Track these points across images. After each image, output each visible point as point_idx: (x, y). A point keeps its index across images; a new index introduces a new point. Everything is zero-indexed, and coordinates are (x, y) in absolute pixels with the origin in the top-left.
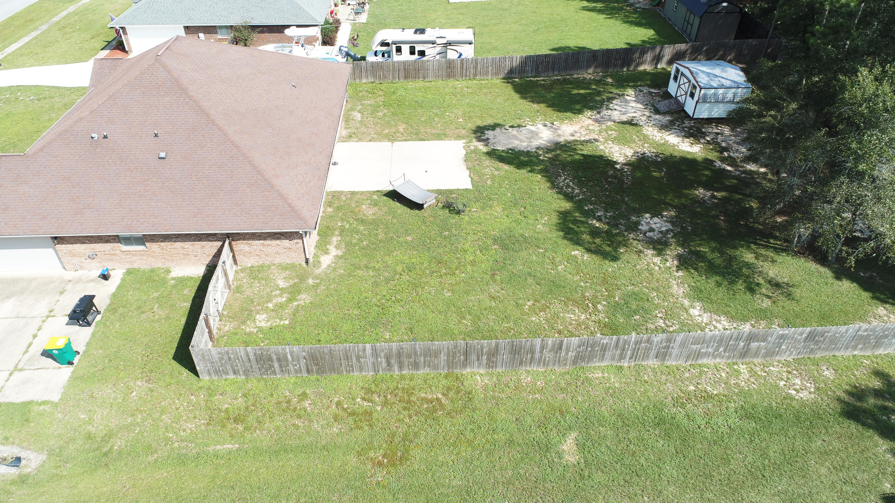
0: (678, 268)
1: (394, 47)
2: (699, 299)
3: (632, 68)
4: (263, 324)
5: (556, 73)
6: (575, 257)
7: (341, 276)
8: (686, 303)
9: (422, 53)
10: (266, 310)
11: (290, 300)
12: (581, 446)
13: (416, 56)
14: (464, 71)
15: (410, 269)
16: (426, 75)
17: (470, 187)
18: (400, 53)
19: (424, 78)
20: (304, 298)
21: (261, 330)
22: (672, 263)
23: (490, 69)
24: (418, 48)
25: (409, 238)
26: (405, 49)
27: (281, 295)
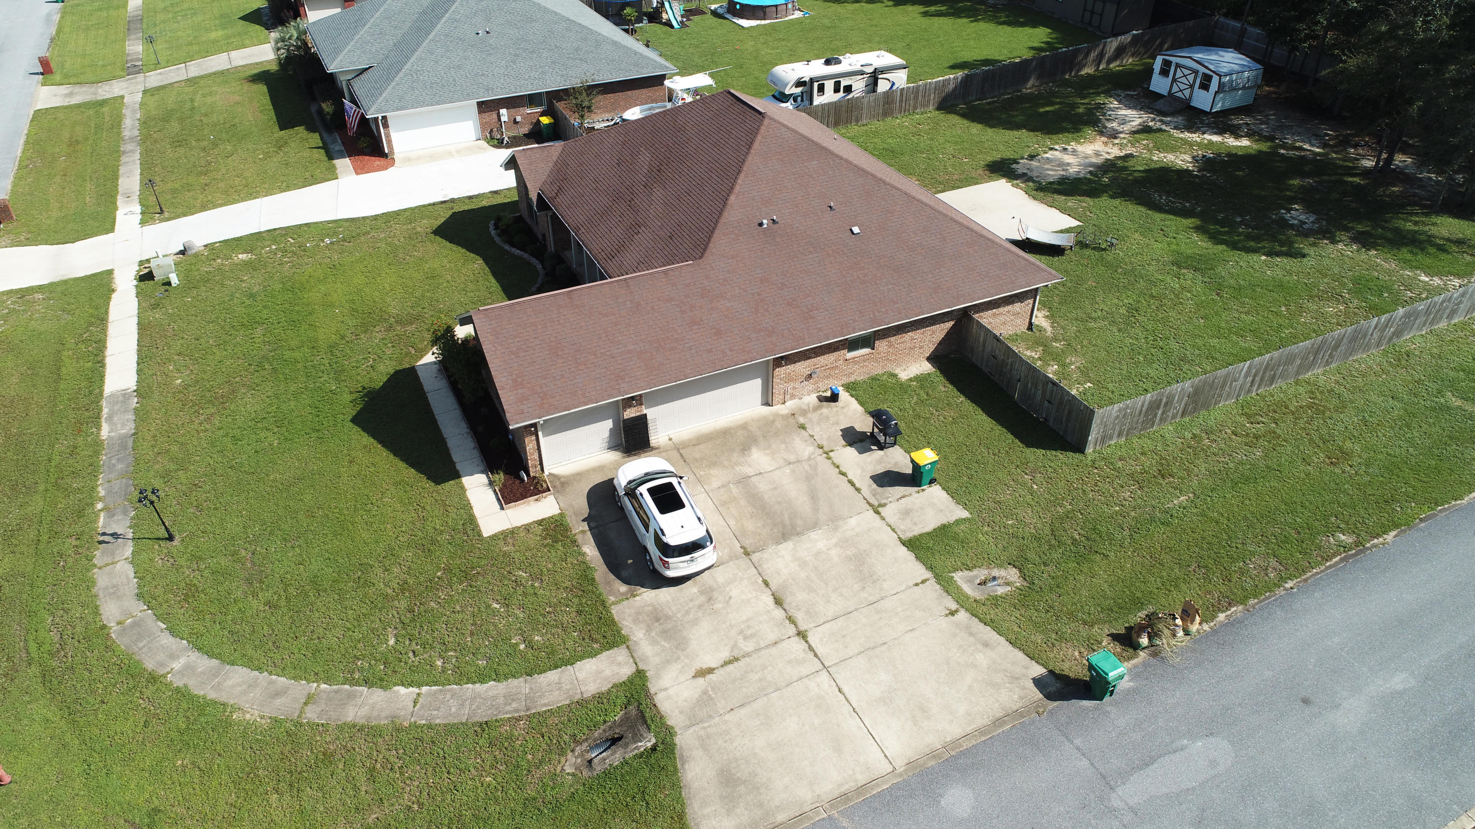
0: (1366, 249)
1: (816, 85)
3: (1073, 74)
5: (1002, 91)
7: (1078, 332)
8: (1408, 273)
9: (848, 89)
13: (841, 94)
14: (904, 105)
16: (859, 117)
17: (1078, 223)
18: (822, 93)
19: (857, 121)
20: (1075, 360)
22: (1355, 246)
23: (932, 96)
24: (844, 82)
26: (829, 85)
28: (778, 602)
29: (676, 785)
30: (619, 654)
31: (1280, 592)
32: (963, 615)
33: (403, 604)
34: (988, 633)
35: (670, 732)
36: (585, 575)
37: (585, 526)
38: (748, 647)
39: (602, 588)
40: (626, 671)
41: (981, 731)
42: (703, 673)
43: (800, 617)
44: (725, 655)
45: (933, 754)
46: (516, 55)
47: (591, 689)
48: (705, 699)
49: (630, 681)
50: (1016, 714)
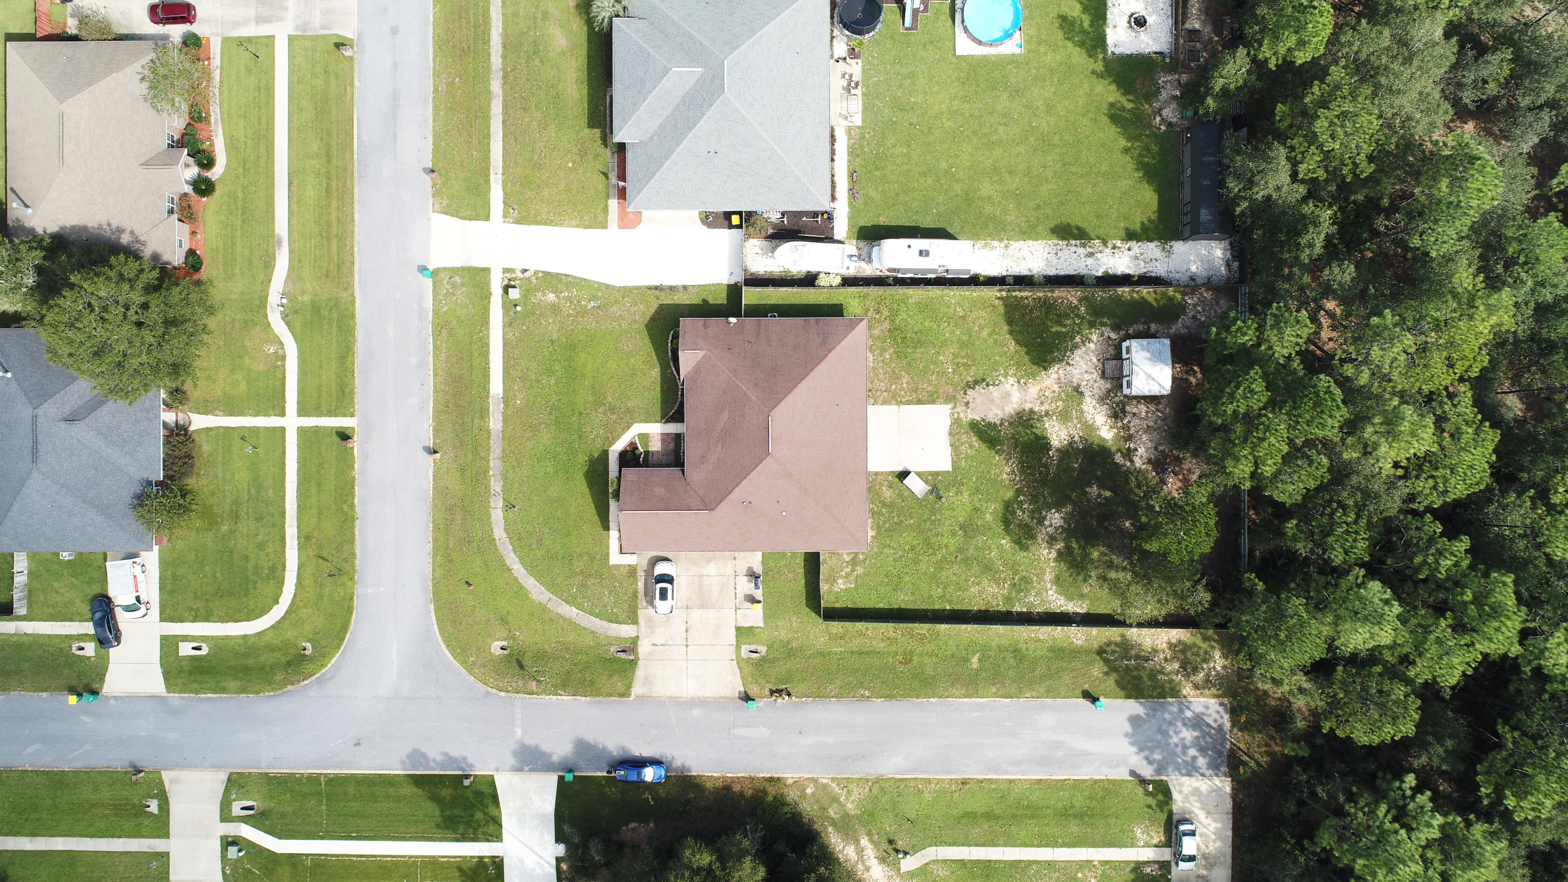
0: (1056, 560)
2: (1057, 585)
4: (842, 586)
6: (1002, 545)
7: (876, 553)
8: (1049, 586)
10: (842, 577)
11: (852, 571)
12: (980, 660)
15: (913, 548)
17: (950, 469)
20: (860, 570)
21: (842, 590)
22: (1054, 555)
25: (912, 521)
27: (847, 566)
28: (687, 631)
29: (634, 674)
30: (634, 627)
31: (828, 700)
32: (735, 662)
33: (580, 578)
34: (737, 671)
35: (637, 659)
36: (635, 595)
37: (643, 574)
38: (670, 642)
39: (639, 602)
40: (634, 634)
41: (714, 698)
42: (654, 645)
43: (689, 639)
44: (663, 642)
45: (699, 698)
46: (728, 176)
47: (623, 635)
48: (651, 653)
49: (634, 638)
50: (726, 698)
